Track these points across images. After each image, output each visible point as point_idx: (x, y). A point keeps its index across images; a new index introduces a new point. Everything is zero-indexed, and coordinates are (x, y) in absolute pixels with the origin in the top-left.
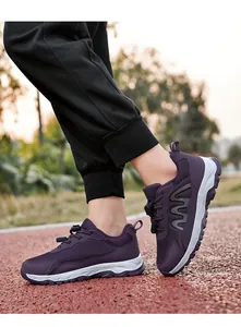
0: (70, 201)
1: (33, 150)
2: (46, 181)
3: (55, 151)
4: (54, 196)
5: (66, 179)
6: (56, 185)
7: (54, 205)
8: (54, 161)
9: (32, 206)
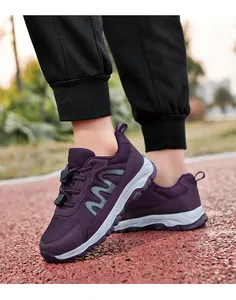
0: (54, 151)
1: (11, 98)
2: (26, 130)
3: (35, 99)
4: (35, 145)
5: (47, 127)
6: (36, 133)
7: (35, 156)
8: (33, 108)
9: (12, 157)
